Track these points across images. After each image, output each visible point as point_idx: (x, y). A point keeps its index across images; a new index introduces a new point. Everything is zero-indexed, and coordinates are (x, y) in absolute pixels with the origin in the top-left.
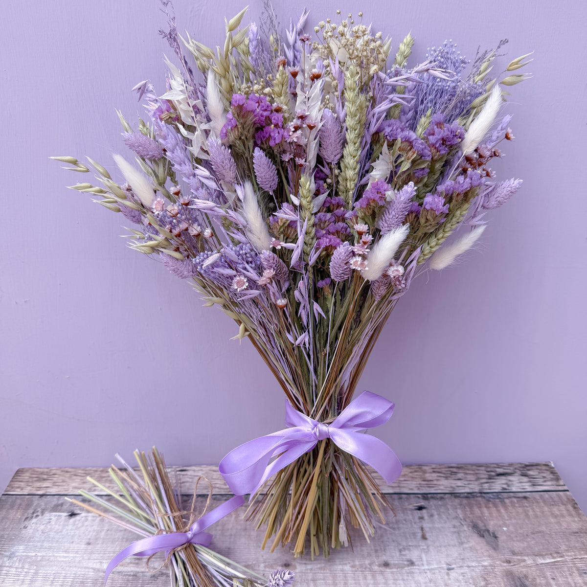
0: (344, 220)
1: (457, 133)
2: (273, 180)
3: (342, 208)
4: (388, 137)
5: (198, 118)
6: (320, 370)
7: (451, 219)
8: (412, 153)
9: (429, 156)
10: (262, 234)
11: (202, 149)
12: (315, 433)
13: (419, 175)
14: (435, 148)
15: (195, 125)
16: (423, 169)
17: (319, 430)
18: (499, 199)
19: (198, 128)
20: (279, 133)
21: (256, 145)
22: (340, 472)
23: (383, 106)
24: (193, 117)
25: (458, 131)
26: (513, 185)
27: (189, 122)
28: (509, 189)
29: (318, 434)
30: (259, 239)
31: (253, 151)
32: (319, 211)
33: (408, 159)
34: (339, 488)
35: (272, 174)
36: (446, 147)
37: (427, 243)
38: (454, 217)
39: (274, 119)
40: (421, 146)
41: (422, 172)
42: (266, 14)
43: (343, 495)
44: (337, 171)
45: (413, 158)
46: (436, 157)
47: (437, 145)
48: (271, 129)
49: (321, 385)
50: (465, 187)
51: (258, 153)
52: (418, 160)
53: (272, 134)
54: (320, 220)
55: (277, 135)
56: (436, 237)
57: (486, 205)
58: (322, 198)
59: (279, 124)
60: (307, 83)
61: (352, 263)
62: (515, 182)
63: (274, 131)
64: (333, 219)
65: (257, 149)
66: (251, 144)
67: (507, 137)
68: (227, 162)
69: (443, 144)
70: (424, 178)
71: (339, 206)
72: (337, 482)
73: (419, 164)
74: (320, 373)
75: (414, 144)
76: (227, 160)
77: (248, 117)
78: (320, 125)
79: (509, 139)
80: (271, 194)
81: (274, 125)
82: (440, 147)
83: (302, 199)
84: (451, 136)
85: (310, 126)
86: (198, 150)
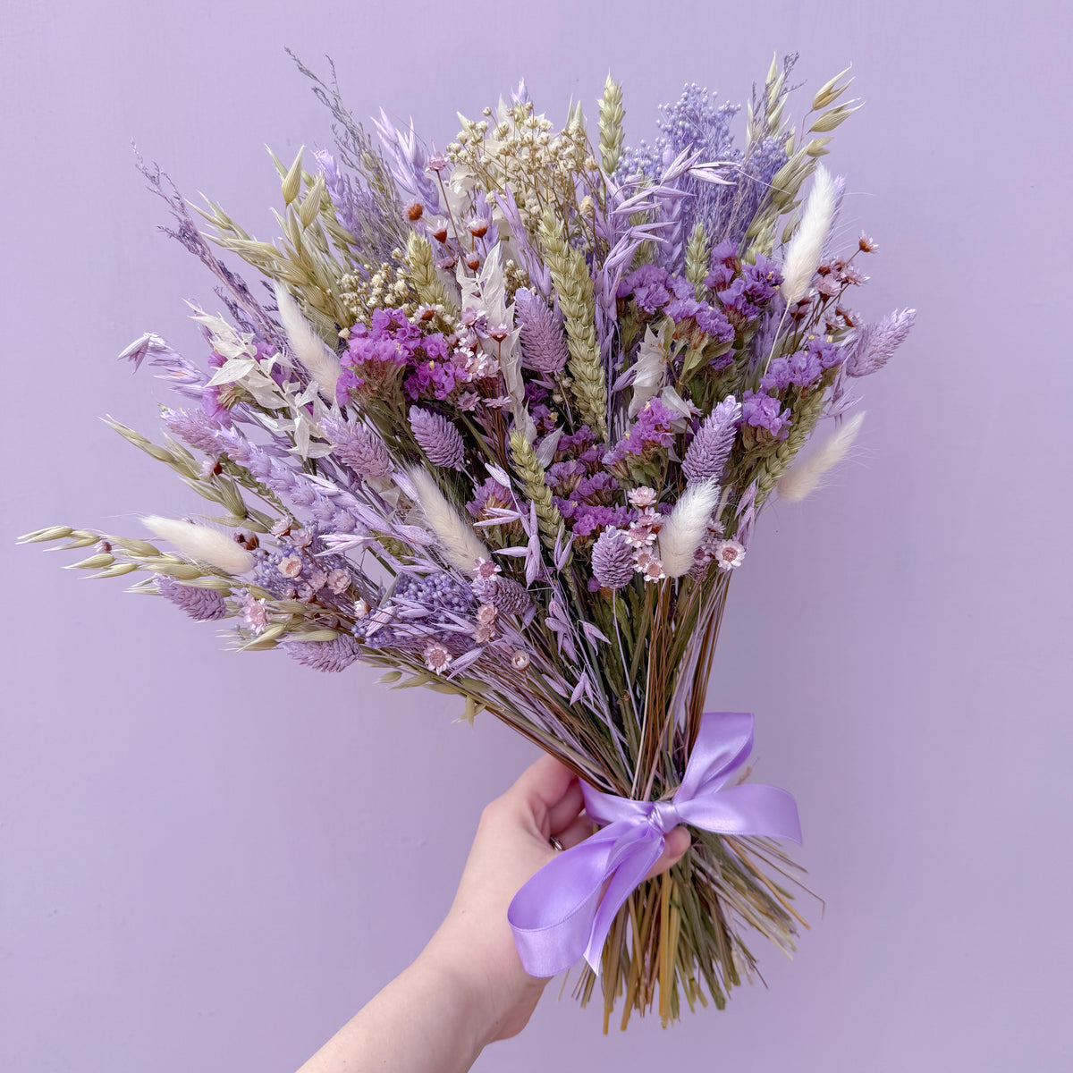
0: (602, 467)
1: (769, 277)
3: (594, 447)
4: (646, 308)
5: (287, 390)
6: (628, 725)
8: (700, 337)
9: (730, 331)
10: (469, 546)
11: (313, 439)
12: (656, 824)
13: (720, 366)
14: (736, 311)
15: (286, 405)
16: (726, 355)
17: (661, 815)
18: (874, 355)
19: (293, 407)
20: (446, 373)
21: (409, 402)
22: (710, 870)
23: (619, 254)
24: (277, 393)
25: (771, 273)
26: (897, 325)
27: (274, 403)
28: (891, 333)
29: (661, 824)
30: (465, 556)
31: (408, 415)
32: (552, 463)
33: (696, 348)
34: (715, 893)
36: (754, 305)
37: (763, 470)
39: (431, 350)
40: (712, 321)
41: (725, 361)
42: (341, 129)
43: (725, 901)
44: (566, 382)
45: (704, 345)
46: (741, 326)
47: (740, 307)
48: (430, 370)
49: (635, 747)
51: (417, 415)
52: (713, 344)
53: (436, 379)
54: (560, 477)
55: (444, 378)
57: (855, 370)
58: (552, 439)
59: (443, 355)
60: (462, 234)
61: (636, 559)
62: (900, 317)
63: (436, 373)
64: (583, 469)
65: (413, 410)
66: (401, 404)
67: (863, 248)
68: (366, 448)
69: (748, 302)
71: (587, 444)
72: (708, 886)
73: (717, 350)
74: (629, 730)
75: (698, 318)
76: (366, 445)
77: (387, 370)
78: (517, 333)
79: (867, 250)
80: (458, 469)
81: (435, 361)
82: (745, 309)
83: (522, 470)
84: (759, 285)
85: (495, 338)
86: (307, 448)
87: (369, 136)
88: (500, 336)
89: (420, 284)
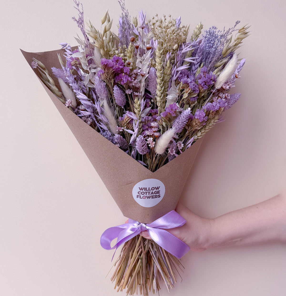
1: (212, 79)
2: (124, 101)
4: (179, 80)
7: (209, 124)
8: (189, 90)
9: (198, 91)
11: (91, 82)
13: (192, 100)
15: (88, 70)
16: (195, 97)
18: (229, 106)
20: (126, 78)
21: (115, 83)
24: (87, 66)
25: (213, 77)
27: (85, 68)
28: (234, 100)
31: (113, 87)
33: (187, 92)
35: (123, 98)
36: (207, 86)
38: (210, 123)
39: (125, 70)
40: (193, 86)
41: (194, 99)
45: (189, 92)
46: (202, 91)
47: (202, 85)
48: (123, 75)
50: (216, 109)
51: (116, 88)
52: (192, 93)
53: (123, 78)
56: (200, 132)
58: (148, 109)
59: (128, 73)
64: (152, 119)
65: (115, 86)
69: (205, 84)
70: (196, 101)
71: (155, 113)
73: (193, 95)
75: (189, 84)
77: (110, 70)
78: (147, 75)
79: (237, 78)
80: (122, 107)
81: (125, 73)
82: (204, 86)
83: (136, 109)
84: (209, 80)
85: (142, 75)
86: (87, 83)
87: (130, 16)
88: (143, 75)
89: (128, 57)
